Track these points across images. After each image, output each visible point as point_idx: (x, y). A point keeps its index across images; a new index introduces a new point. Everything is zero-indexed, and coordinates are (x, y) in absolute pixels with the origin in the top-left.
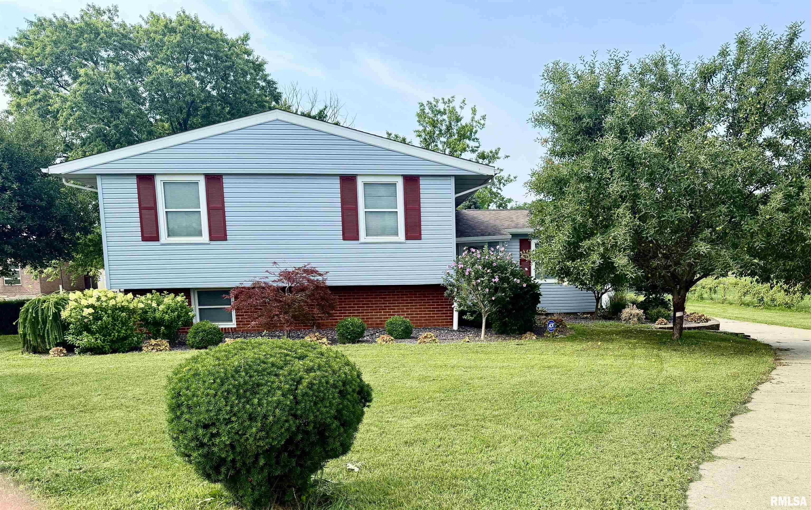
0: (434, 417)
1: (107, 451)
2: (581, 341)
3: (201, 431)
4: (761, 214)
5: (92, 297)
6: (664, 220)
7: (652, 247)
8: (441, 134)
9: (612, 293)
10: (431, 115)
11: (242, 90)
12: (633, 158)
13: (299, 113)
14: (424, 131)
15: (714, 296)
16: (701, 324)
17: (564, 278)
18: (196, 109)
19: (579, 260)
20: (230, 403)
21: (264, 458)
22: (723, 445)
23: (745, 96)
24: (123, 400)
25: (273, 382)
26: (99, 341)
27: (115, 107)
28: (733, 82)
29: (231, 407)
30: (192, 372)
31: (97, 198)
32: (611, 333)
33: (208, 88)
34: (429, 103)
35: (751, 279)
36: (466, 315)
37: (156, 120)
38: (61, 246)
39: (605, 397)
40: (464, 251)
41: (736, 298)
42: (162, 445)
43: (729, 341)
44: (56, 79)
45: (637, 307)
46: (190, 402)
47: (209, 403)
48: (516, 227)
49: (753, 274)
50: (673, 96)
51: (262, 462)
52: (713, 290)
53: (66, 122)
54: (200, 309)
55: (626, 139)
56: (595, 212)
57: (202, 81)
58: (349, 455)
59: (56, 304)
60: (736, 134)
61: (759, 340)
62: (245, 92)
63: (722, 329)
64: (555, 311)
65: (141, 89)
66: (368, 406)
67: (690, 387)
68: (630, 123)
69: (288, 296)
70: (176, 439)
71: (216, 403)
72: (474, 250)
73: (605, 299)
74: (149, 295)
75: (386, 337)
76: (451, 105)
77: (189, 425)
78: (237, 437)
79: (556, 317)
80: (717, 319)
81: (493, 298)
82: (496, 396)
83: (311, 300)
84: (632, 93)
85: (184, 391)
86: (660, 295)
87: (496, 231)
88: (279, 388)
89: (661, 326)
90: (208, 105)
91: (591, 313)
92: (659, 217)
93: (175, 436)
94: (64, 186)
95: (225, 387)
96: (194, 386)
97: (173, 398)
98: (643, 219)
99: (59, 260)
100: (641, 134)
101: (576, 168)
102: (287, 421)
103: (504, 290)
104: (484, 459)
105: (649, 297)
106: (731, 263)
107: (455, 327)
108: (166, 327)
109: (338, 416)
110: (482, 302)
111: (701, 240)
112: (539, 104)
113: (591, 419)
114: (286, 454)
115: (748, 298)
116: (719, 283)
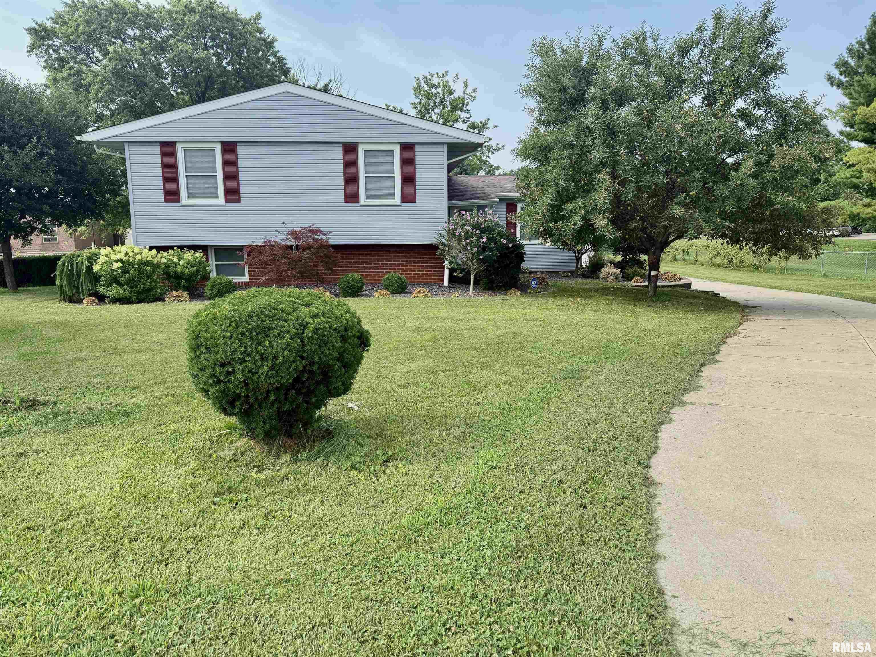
0: (426, 363)
1: (135, 388)
2: (562, 297)
3: (218, 369)
4: (733, 179)
5: (120, 252)
6: (642, 185)
7: (630, 210)
8: (435, 106)
9: (592, 254)
10: (426, 89)
11: (255, 65)
12: (614, 127)
13: (306, 86)
14: (420, 103)
15: (686, 257)
16: (674, 283)
17: (546, 238)
18: (213, 84)
19: (561, 222)
20: (244, 344)
21: (275, 394)
22: (692, 393)
23: (720, 69)
24: (148, 345)
25: (282, 327)
26: (127, 292)
27: (141, 81)
28: (709, 56)
29: (245, 348)
30: (210, 317)
31: (124, 165)
32: (590, 290)
33: (224, 64)
34: (425, 77)
35: (722, 241)
36: (456, 272)
37: (177, 93)
38: (93, 206)
39: (583, 348)
40: (455, 213)
41: (708, 259)
42: (183, 384)
43: (700, 298)
44: (88, 55)
45: (614, 266)
46: (208, 343)
47: (225, 344)
48: (503, 192)
49: (724, 236)
50: (651, 69)
51: (272, 398)
52: (686, 252)
53: (97, 95)
54: (216, 265)
55: (607, 109)
56: (578, 177)
57: (218, 56)
58: (349, 396)
59: (89, 258)
60: (710, 105)
61: (728, 297)
62: (257, 67)
63: (693, 287)
64: (539, 270)
65: (164, 65)
66: (367, 350)
67: (663, 340)
68: (612, 94)
69: (295, 254)
70: (196, 376)
71: (232, 345)
72: (464, 213)
73: (585, 259)
74: (171, 251)
75: (384, 292)
76: (445, 79)
77: (207, 363)
78: (250, 375)
79: (538, 275)
80: (689, 278)
81: (481, 257)
82: (483, 346)
83: (316, 257)
84: (614, 66)
85: (203, 333)
86: (637, 255)
87: (484, 195)
88: (288, 332)
89: (637, 284)
90: (224, 79)
91: (572, 272)
92: (637, 182)
93: (195, 373)
94: (95, 152)
95: (240, 330)
96: (212, 328)
97: (193, 339)
98: (622, 183)
99: (92, 219)
100: (621, 105)
101: (560, 136)
102: (294, 361)
103: (491, 250)
104: (472, 401)
105: (626, 257)
106: (704, 225)
107: (446, 283)
108: (186, 280)
109: (340, 358)
110: (472, 260)
111: (676, 204)
112: (526, 76)
113: (570, 368)
114: (294, 392)
115: (718, 260)
116: (692, 245)
